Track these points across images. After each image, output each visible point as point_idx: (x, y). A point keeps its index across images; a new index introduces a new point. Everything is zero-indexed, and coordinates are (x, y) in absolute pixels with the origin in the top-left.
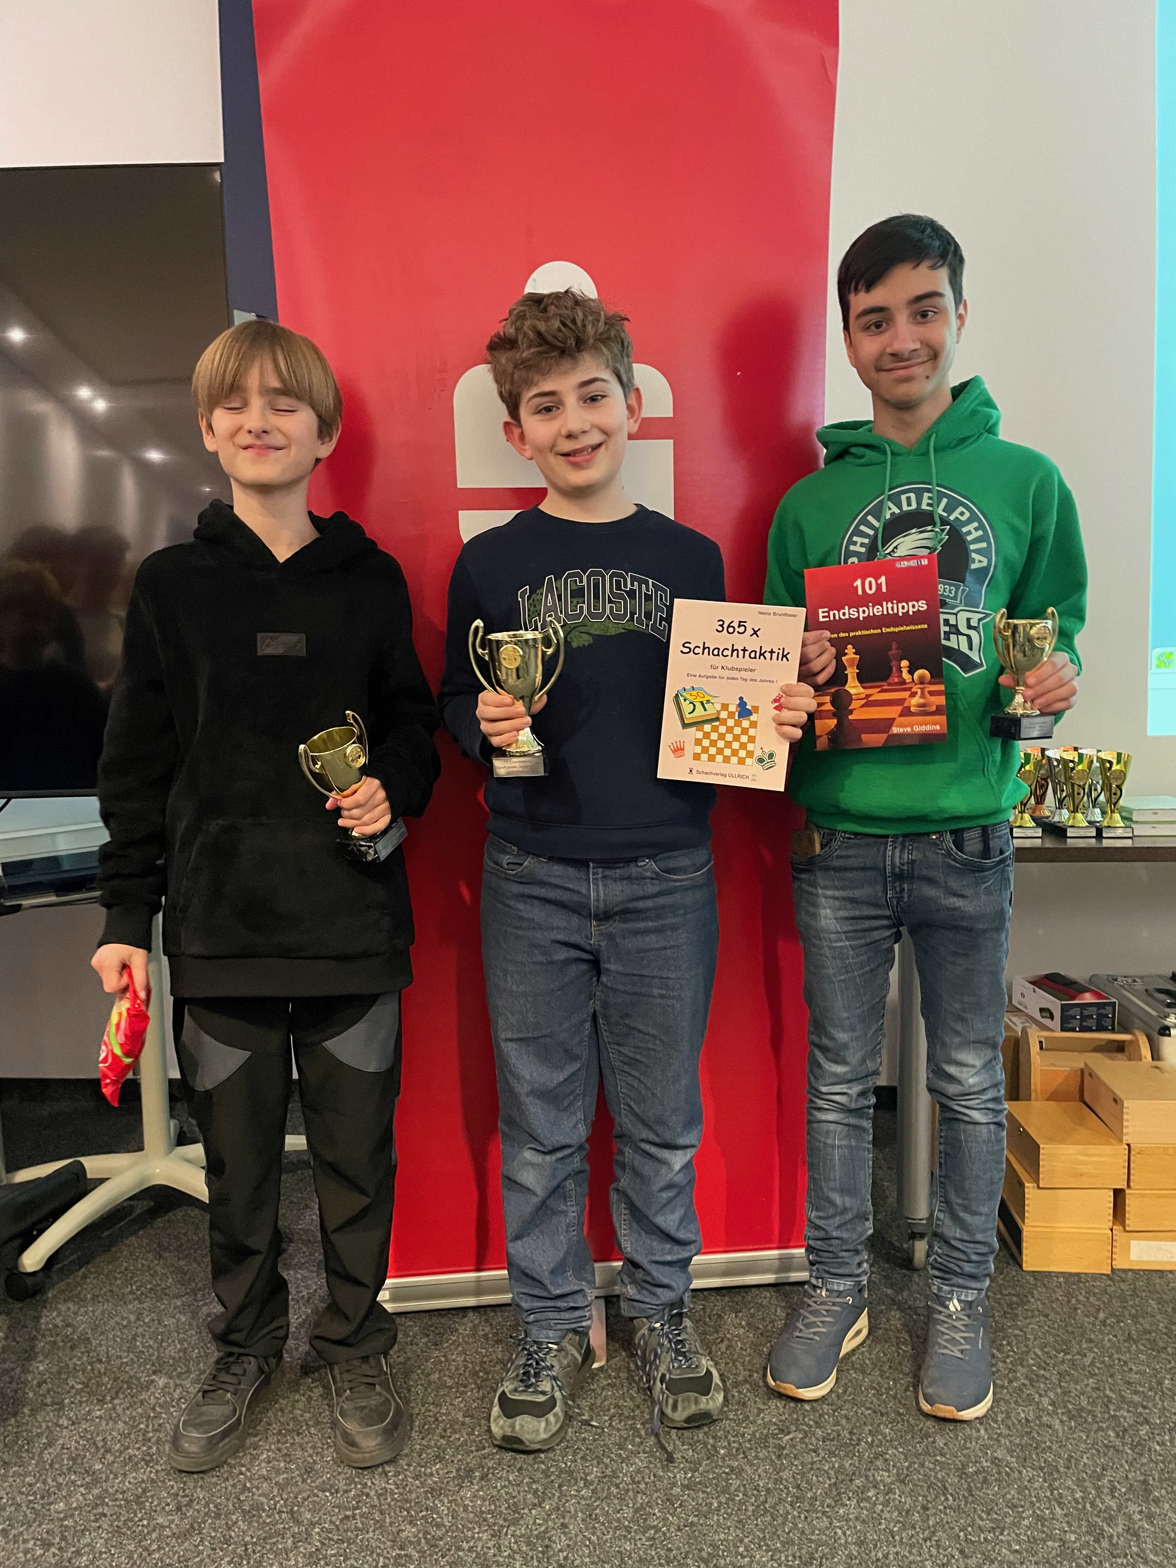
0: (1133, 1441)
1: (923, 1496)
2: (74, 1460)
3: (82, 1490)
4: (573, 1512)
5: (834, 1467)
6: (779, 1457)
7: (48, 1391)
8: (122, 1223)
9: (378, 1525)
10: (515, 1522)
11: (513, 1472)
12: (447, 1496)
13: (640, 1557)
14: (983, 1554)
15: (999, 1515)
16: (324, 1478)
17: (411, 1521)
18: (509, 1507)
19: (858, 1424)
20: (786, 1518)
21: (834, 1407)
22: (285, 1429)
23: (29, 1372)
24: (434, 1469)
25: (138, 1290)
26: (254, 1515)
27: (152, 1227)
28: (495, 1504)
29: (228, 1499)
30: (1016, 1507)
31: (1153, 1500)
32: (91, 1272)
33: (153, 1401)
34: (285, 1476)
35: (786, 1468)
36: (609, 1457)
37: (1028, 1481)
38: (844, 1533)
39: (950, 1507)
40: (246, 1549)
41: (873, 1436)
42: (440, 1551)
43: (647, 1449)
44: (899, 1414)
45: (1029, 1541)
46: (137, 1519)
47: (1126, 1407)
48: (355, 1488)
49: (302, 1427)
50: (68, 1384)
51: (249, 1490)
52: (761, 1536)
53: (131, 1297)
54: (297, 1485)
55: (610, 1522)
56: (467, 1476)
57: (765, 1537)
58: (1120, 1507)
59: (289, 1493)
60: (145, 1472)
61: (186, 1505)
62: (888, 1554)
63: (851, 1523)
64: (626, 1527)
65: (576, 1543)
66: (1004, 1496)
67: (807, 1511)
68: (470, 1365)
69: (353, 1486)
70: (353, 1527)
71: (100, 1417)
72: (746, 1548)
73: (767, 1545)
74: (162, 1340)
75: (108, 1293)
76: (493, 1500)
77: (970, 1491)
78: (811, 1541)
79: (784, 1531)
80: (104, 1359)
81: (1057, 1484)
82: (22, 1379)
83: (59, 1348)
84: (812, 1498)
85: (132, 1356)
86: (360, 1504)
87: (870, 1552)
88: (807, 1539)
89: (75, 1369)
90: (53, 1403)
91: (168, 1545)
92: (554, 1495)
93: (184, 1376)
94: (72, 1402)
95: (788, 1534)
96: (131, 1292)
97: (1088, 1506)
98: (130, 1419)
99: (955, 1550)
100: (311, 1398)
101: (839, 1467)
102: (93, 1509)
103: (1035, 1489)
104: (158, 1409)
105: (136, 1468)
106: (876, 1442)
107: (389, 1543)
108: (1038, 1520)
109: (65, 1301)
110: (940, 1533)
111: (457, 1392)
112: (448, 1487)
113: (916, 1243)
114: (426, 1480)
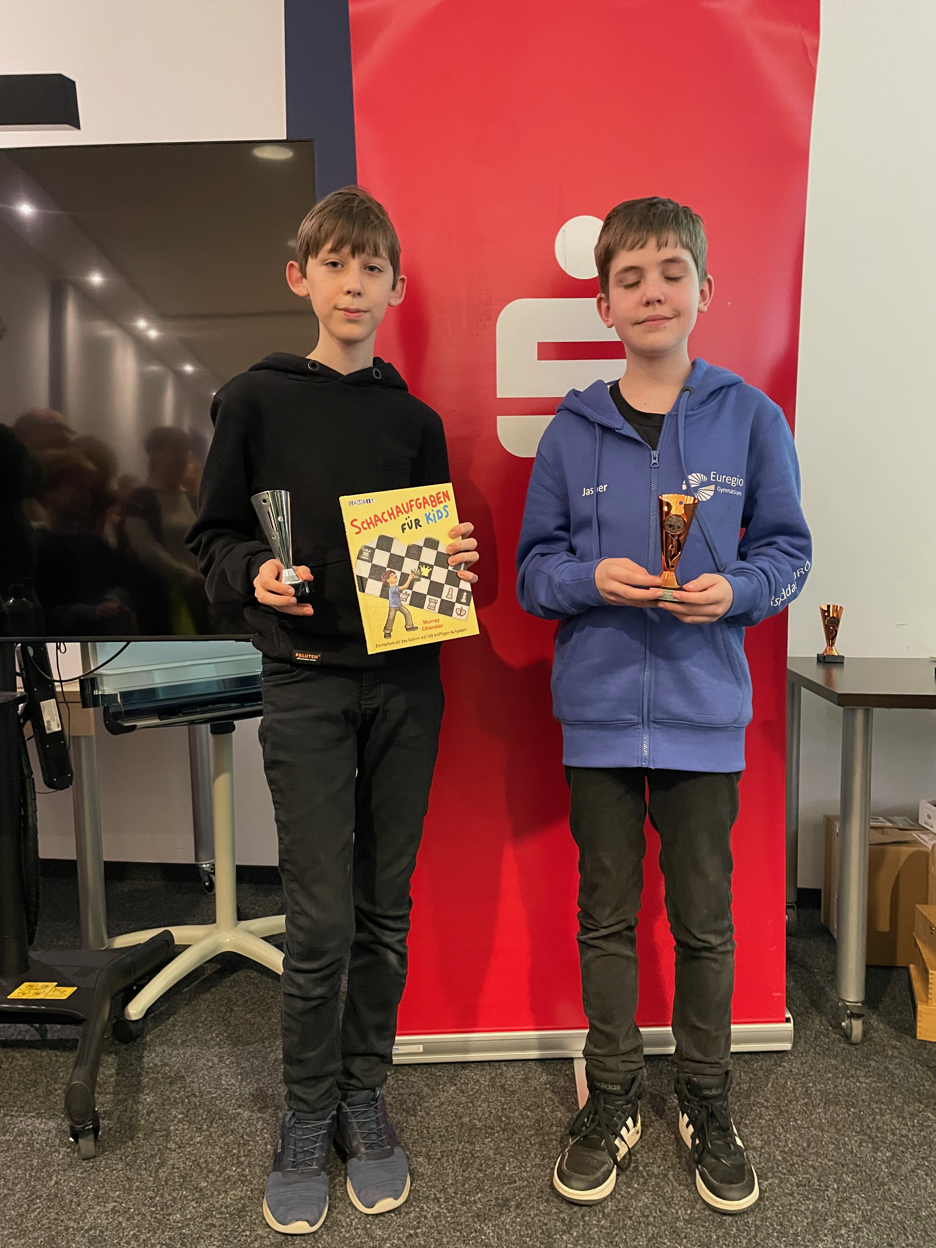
1: (887, 1235)
2: (183, 1177)
3: (193, 1203)
4: (597, 1239)
5: (809, 1208)
7: (157, 1119)
9: (437, 1243)
12: (490, 1220)
17: (464, 1241)
18: (543, 1233)
19: (823, 1173)
21: (802, 1159)
23: (139, 1102)
24: (477, 1197)
25: (217, 1037)
26: (335, 1230)
27: (222, 985)
32: (178, 1021)
33: (241, 1131)
35: (769, 1208)
36: (619, 1194)
41: (838, 1184)
43: (651, 1189)
44: (858, 1166)
46: (240, 1230)
48: (414, 1210)
50: (171, 1114)
53: (212, 1043)
56: (504, 1205)
60: (242, 1191)
68: (493, 1111)
70: (417, 1244)
71: (201, 1143)
74: (242, 1080)
75: (194, 1039)
77: (926, 1232)
80: (197, 1094)
82: (134, 1108)
83: (160, 1084)
85: (220, 1092)
89: (175, 1101)
90: (161, 1130)
93: (264, 1110)
94: (177, 1130)
96: (212, 1039)
98: (224, 1145)
101: (813, 1209)
102: (204, 1220)
104: (246, 1137)
106: (842, 1188)
109: (161, 1044)
111: (486, 1133)
112: (490, 1213)
113: (854, 1022)
114: (471, 1206)
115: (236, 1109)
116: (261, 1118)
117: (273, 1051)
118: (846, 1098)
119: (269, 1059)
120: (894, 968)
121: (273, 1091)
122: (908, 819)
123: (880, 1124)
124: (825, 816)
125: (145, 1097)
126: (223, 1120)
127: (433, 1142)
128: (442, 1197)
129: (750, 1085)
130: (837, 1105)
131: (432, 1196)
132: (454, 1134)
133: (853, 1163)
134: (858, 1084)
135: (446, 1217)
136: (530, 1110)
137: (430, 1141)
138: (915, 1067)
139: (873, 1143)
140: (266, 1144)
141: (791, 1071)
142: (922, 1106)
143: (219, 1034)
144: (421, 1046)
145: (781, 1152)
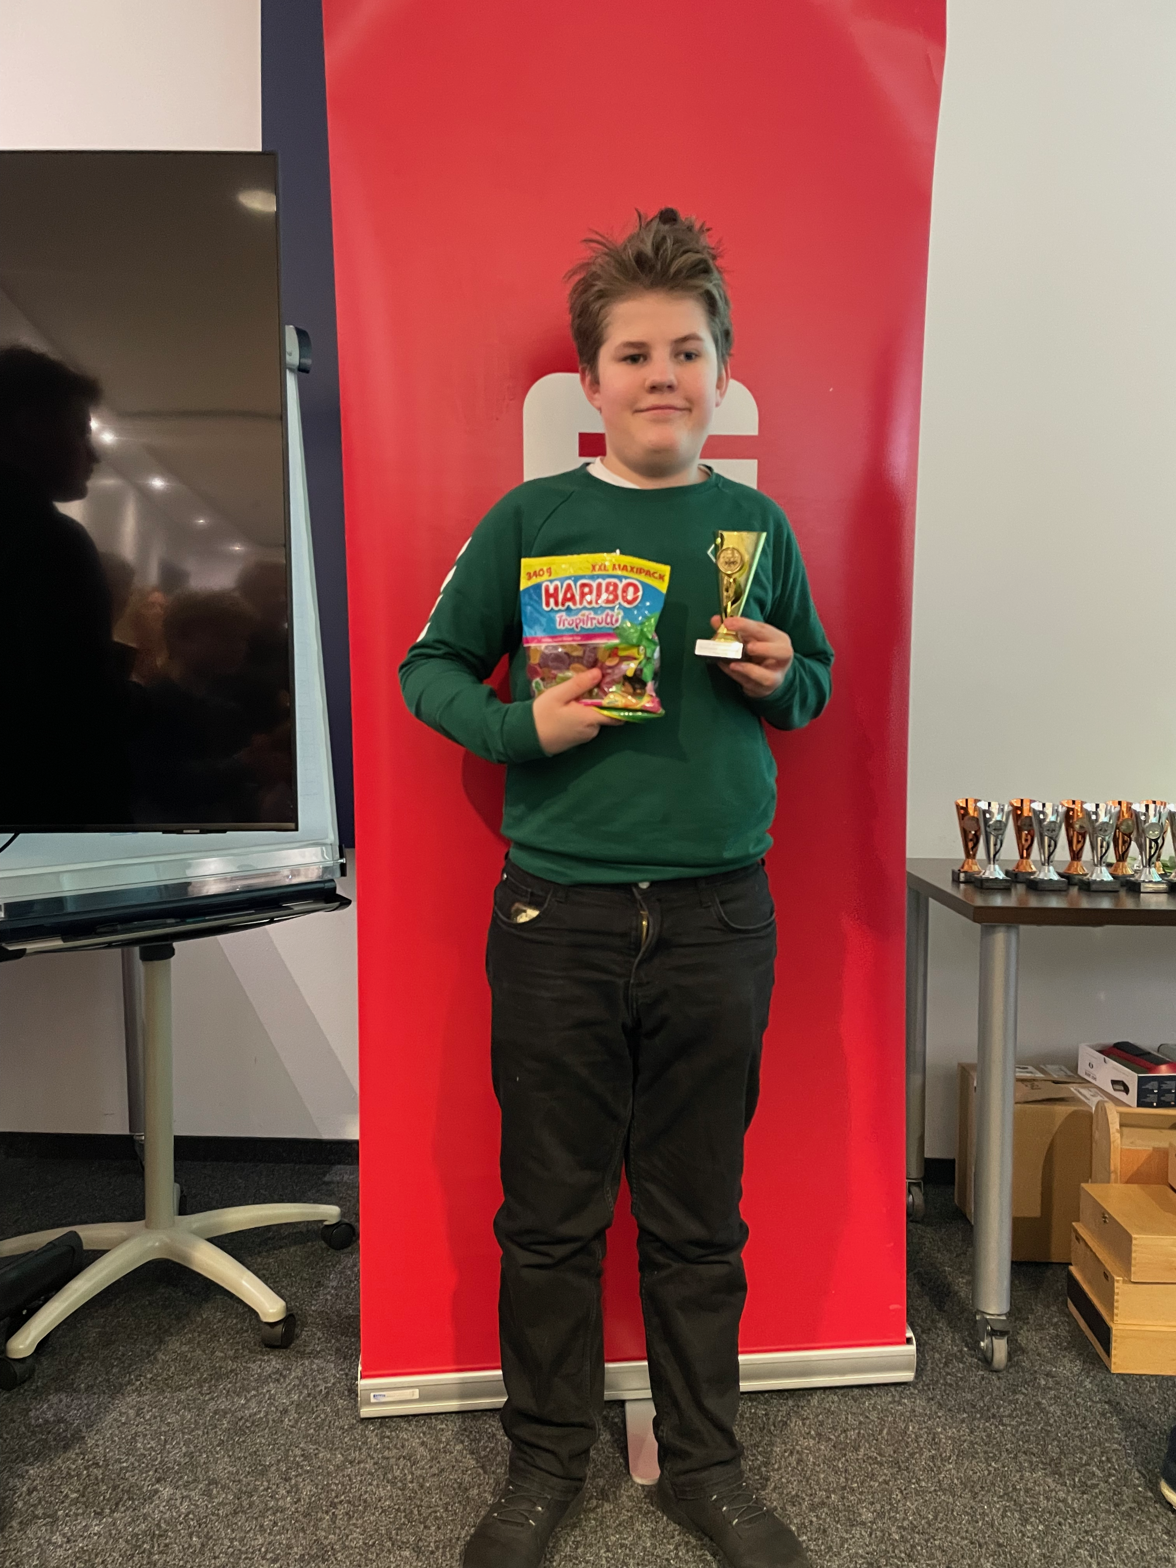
75: (104, 1383)
80: (101, 1463)
82: (10, 1485)
90: (45, 1516)
96: (129, 1382)
98: (132, 1537)
113: (995, 1341)
115: (153, 1486)
116: (187, 1496)
117: (213, 1399)
118: (986, 1448)
119: (207, 1411)
120: (1048, 1264)
121: (208, 1456)
122: (1063, 1068)
123: (1030, 1485)
124: (959, 1064)
125: (27, 1467)
126: (133, 1500)
127: (426, 1527)
129: (859, 1433)
130: (973, 1457)
132: (456, 1514)
133: (993, 1542)
134: (1001, 1428)
137: (422, 1526)
138: (1075, 1401)
139: (1021, 1511)
140: (191, 1535)
141: (915, 1411)
142: (1085, 1458)
143: (140, 1376)
144: (417, 1391)
145: (899, 1527)
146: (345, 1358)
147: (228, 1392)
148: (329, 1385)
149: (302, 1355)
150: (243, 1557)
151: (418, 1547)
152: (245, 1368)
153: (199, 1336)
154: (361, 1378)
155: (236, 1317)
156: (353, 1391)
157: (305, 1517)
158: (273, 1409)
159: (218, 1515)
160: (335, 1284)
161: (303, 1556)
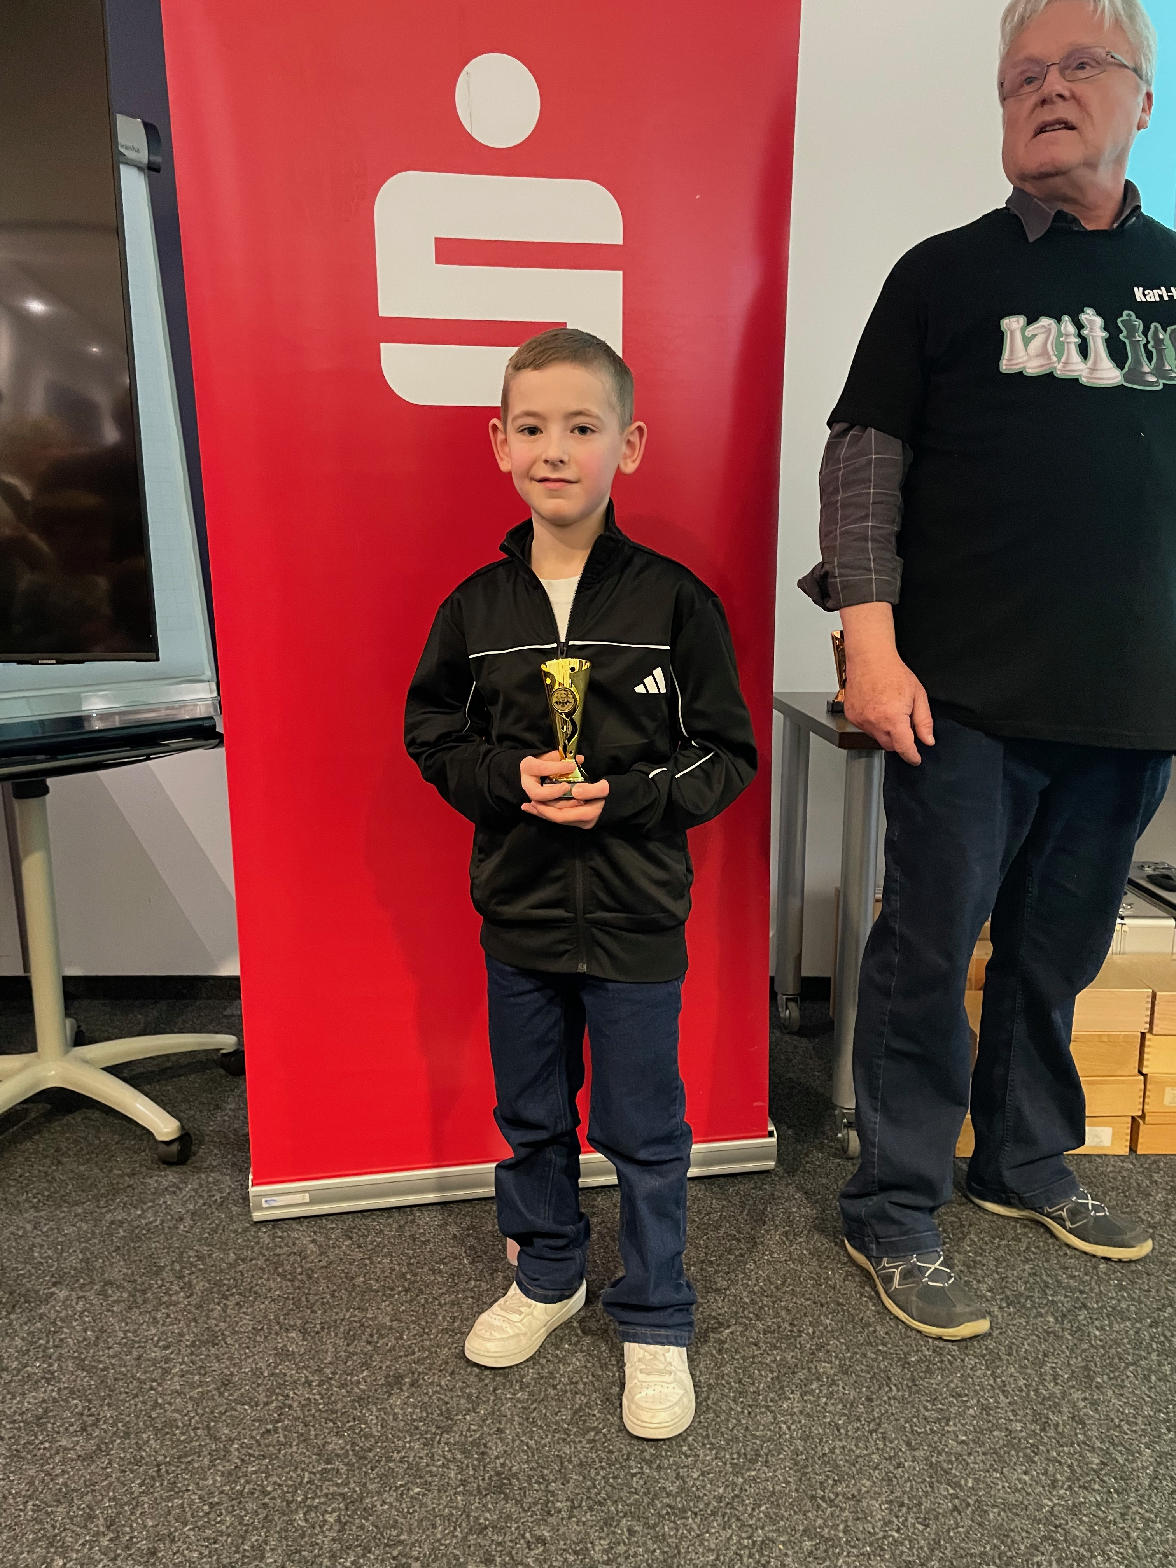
0: (1072, 1326)
1: (867, 1387)
4: (509, 1416)
5: (776, 1360)
6: (720, 1351)
8: (15, 1128)
9: (302, 1439)
10: (448, 1430)
11: (445, 1377)
12: (375, 1404)
13: (581, 1461)
14: (930, 1446)
15: (943, 1405)
16: (243, 1390)
17: (337, 1433)
18: (441, 1414)
19: (798, 1316)
20: (729, 1414)
21: (774, 1299)
22: (199, 1340)
24: (361, 1376)
25: (35, 1198)
26: (167, 1433)
27: (49, 1131)
28: (426, 1410)
29: (137, 1417)
30: (960, 1396)
31: (1097, 1387)
33: (53, 1315)
34: (200, 1390)
35: (727, 1362)
36: (545, 1357)
37: (971, 1369)
38: (789, 1428)
39: (894, 1398)
40: (159, 1470)
41: (813, 1327)
42: (369, 1462)
43: (585, 1348)
44: (839, 1304)
45: (975, 1431)
46: (37, 1442)
47: (1063, 1292)
49: (218, 1337)
51: (161, 1406)
52: (705, 1433)
53: (26, 1205)
54: (214, 1399)
55: (548, 1425)
56: (396, 1383)
57: (708, 1435)
58: (1064, 1394)
59: (205, 1407)
60: (46, 1391)
61: (92, 1425)
62: (834, 1448)
63: (795, 1418)
64: (565, 1430)
65: (513, 1448)
66: (947, 1385)
67: (750, 1406)
68: (397, 1267)
69: (274, 1398)
70: (275, 1441)
72: (689, 1445)
73: (712, 1444)
74: (63, 1250)
76: (424, 1406)
77: (913, 1381)
78: (755, 1437)
79: (727, 1428)
81: (999, 1371)
84: (754, 1392)
85: (29, 1267)
86: (282, 1417)
87: (816, 1447)
88: (752, 1435)
91: (72, 1468)
92: (489, 1399)
93: (88, 1288)
95: (731, 1430)
96: (26, 1200)
97: (1032, 1393)
98: (28, 1334)
99: (902, 1442)
100: (227, 1306)
101: (781, 1359)
103: (978, 1377)
104: (59, 1323)
105: (36, 1387)
106: (818, 1333)
107: (314, 1457)
108: (983, 1409)
110: (886, 1425)
111: (384, 1295)
112: (376, 1395)
114: (352, 1388)
115: (49, 1288)
116: (83, 1297)
117: (110, 1211)
119: (103, 1222)
121: (104, 1261)
126: (30, 1303)
127: (312, 1312)
128: (315, 1379)
129: (721, 1215)
131: (303, 1380)
132: (342, 1298)
133: (834, 1301)
135: (317, 1404)
136: (444, 1264)
137: (309, 1311)
140: (85, 1331)
141: (774, 1195)
143: (38, 1194)
144: (307, 1195)
145: (750, 1292)
146: (240, 1171)
147: (125, 1204)
148: (225, 1195)
149: (199, 1170)
150: (137, 1345)
151: (304, 1329)
152: (142, 1183)
153: (97, 1157)
154: (252, 1185)
155: (135, 1139)
156: (246, 1198)
157: (197, 1309)
158: (169, 1217)
159: (113, 1311)
160: (232, 1106)
161: (194, 1342)
